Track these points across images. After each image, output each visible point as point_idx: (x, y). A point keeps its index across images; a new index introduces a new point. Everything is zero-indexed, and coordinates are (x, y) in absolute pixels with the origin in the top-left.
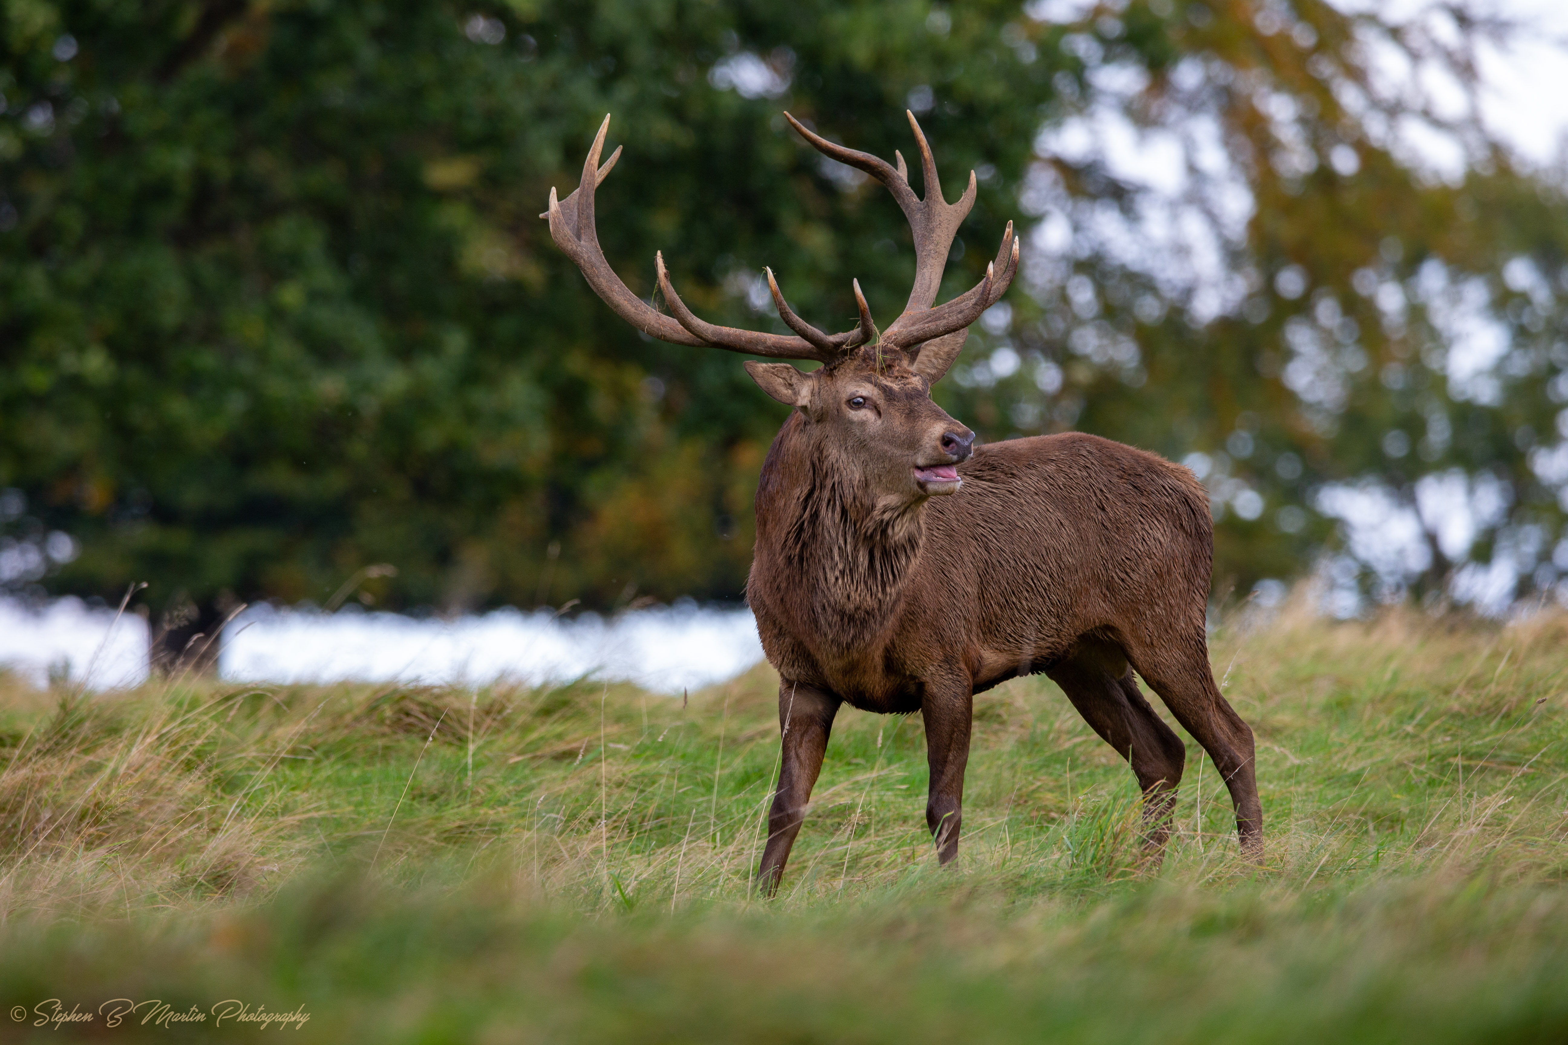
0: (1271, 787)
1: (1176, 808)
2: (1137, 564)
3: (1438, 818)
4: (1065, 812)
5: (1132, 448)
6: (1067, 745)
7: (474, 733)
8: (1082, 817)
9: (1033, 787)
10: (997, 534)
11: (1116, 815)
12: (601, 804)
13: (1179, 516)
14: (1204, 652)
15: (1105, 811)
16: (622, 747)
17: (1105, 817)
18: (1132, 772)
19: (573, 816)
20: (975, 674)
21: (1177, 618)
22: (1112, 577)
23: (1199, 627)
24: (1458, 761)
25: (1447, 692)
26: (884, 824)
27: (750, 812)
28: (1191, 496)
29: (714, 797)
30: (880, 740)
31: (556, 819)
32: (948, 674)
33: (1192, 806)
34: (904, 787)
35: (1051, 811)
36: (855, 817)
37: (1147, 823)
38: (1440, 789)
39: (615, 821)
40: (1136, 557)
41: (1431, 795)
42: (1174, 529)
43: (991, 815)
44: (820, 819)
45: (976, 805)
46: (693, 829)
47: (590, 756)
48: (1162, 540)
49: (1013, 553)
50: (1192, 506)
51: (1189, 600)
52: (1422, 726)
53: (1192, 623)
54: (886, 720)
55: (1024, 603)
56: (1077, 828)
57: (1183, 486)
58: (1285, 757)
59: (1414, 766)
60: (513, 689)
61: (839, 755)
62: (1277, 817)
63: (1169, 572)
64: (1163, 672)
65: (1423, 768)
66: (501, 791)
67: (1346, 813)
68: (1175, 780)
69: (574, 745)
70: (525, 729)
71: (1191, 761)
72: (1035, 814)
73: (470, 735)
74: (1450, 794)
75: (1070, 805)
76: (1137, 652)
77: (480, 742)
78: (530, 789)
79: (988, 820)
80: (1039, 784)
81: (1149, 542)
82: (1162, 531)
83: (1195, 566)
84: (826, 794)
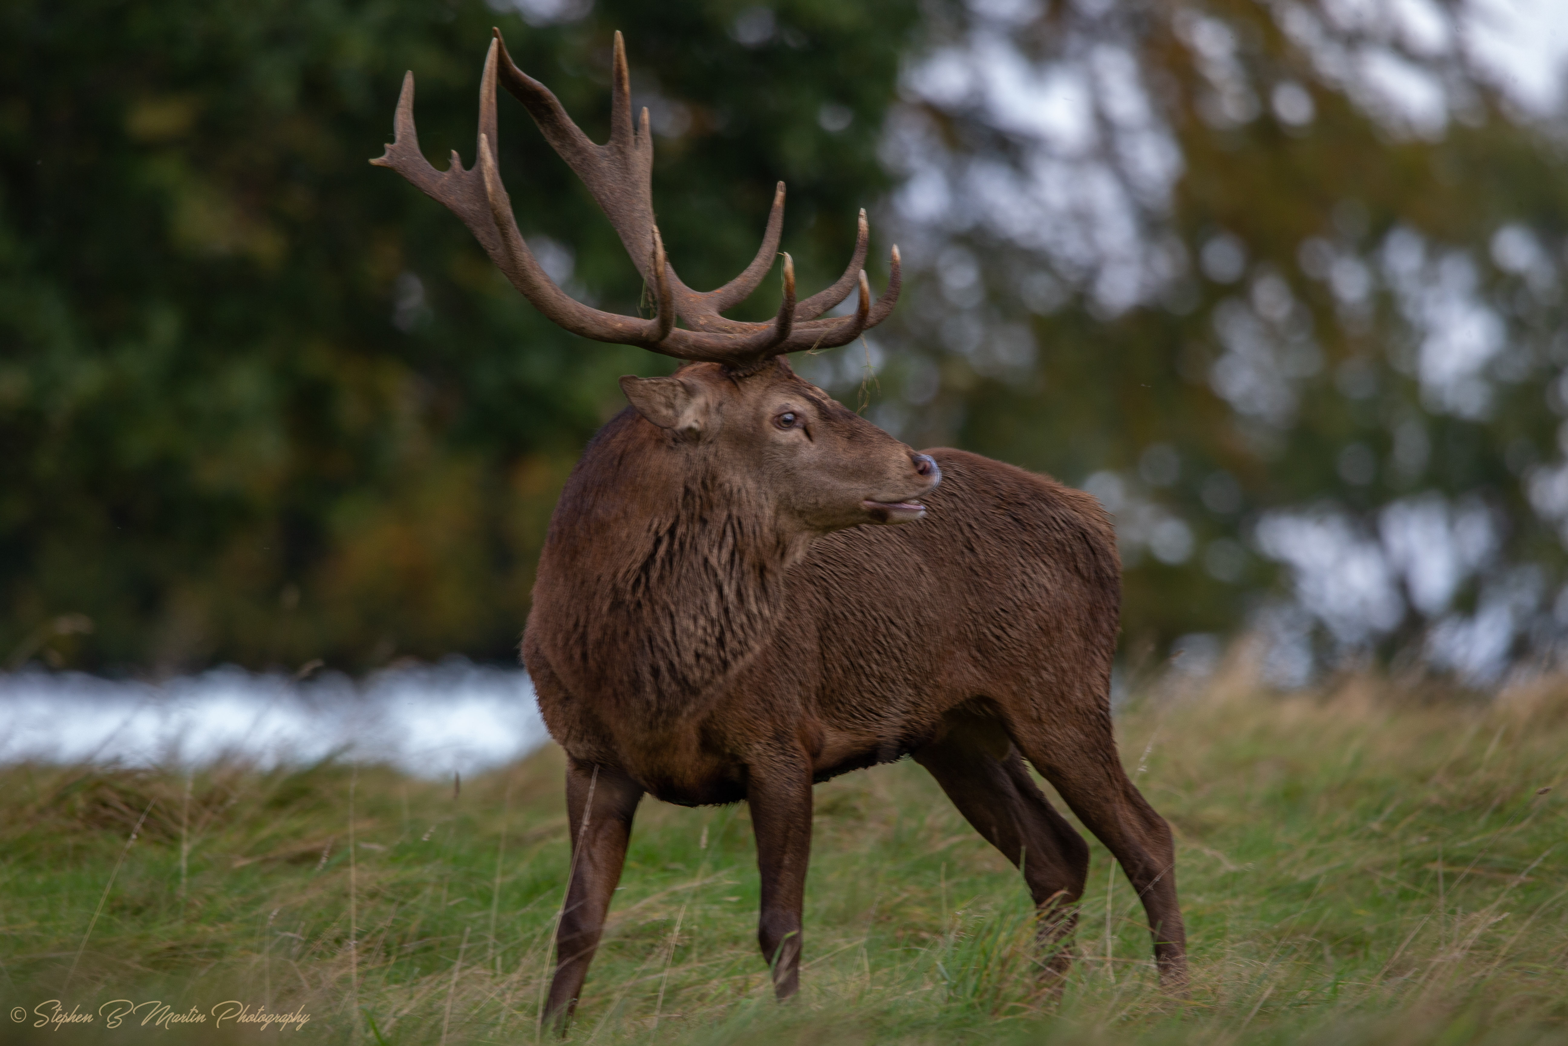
0: (1200, 900)
1: (1080, 926)
2: (1016, 618)
3: (1413, 940)
4: (938, 932)
5: (1018, 469)
6: (941, 846)
7: (190, 829)
8: (962, 938)
9: (898, 900)
10: (840, 578)
11: (1003, 936)
12: (349, 921)
13: (1074, 555)
14: (1107, 727)
15: (990, 931)
16: (376, 847)
17: (989, 939)
18: (1023, 882)
19: (315, 935)
20: (815, 754)
21: (1071, 686)
22: (984, 634)
23: (1100, 697)
24: (1438, 868)
25: (1423, 779)
26: (709, 946)
27: (539, 931)
28: (1090, 531)
29: (493, 912)
30: (704, 840)
31: (292, 939)
32: (779, 754)
33: (1101, 924)
34: (734, 899)
35: (921, 930)
36: (674, 937)
37: (1043, 946)
38: (1415, 903)
39: (368, 942)
40: (1015, 608)
41: (1403, 910)
42: (1067, 573)
43: (846, 935)
44: (628, 940)
45: (826, 923)
46: (467, 951)
47: (336, 859)
48: (1049, 586)
49: (860, 603)
50: (1092, 543)
51: (1087, 663)
52: (1391, 823)
53: (1092, 693)
54: (709, 813)
55: (874, 666)
56: (955, 951)
57: (1081, 518)
58: (1218, 863)
59: (1381, 874)
60: (238, 773)
61: (649, 858)
62: (1208, 938)
63: (1059, 629)
64: (1055, 754)
65: (1392, 876)
66: (223, 903)
67: (1295, 933)
68: (1077, 892)
69: (316, 845)
70: (254, 824)
71: (1099, 866)
72: (900, 933)
73: (184, 832)
74: (1428, 910)
75: (946, 922)
76: (1022, 729)
77: (197, 841)
78: (260, 900)
79: (841, 941)
80: (905, 895)
81: (1031, 590)
82: (1049, 576)
83: (1095, 620)
84: (636, 908)
